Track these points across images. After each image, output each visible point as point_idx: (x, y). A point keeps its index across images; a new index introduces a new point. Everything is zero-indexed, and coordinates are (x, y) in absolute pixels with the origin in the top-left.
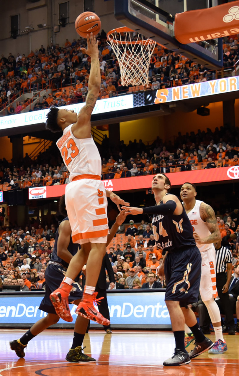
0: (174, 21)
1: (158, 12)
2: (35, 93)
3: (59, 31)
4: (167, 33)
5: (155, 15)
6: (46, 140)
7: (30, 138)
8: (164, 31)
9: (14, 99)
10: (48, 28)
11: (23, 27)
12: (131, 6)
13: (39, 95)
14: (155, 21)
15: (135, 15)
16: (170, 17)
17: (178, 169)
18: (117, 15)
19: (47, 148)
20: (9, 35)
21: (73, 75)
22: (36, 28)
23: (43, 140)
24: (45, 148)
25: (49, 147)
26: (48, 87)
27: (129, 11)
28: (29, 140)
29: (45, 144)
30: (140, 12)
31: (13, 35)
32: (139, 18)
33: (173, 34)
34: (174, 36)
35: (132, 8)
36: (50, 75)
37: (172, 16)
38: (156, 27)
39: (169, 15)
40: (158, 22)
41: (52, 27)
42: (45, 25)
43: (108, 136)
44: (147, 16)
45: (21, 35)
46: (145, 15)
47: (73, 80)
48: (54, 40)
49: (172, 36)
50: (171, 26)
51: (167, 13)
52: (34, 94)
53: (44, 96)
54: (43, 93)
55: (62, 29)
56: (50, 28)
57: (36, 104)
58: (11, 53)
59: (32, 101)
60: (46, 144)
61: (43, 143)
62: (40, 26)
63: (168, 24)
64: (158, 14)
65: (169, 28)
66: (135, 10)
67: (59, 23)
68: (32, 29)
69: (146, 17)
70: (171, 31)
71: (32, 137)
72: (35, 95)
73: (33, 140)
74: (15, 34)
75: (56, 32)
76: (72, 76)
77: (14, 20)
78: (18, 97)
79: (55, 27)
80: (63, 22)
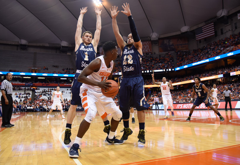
11: (224, 31)
45: (224, 33)
48: (234, 33)
52: (229, 48)
54: (232, 47)
55: (236, 30)
62: (229, 30)
67: (235, 28)
68: (227, 31)
73: (230, 60)
74: (222, 33)
77: (222, 30)
78: (225, 49)
79: (234, 30)
80: (236, 28)
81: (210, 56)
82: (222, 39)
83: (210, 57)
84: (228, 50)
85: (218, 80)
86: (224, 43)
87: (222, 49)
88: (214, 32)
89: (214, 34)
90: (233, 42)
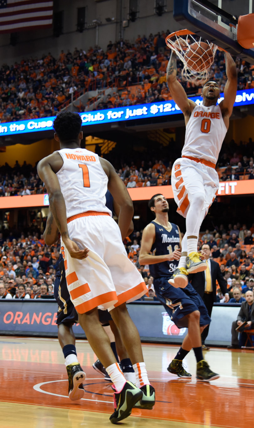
0: (237, 24)
1: (220, 13)
2: (100, 91)
3: (128, 26)
4: (229, 37)
5: (217, 17)
6: (109, 142)
7: (93, 138)
8: (226, 34)
9: (78, 97)
10: (117, 23)
11: (90, 21)
12: (191, 7)
13: (104, 93)
14: (217, 23)
15: (195, 16)
16: (234, 19)
17: (247, 176)
18: (175, 16)
19: (110, 149)
20: (75, 28)
21: (141, 74)
22: (104, 22)
23: (106, 141)
24: (108, 149)
25: (113, 149)
26: (114, 86)
27: (189, 12)
28: (92, 141)
29: (108, 145)
30: (201, 13)
31: (79, 28)
32: (200, 20)
33: (235, 38)
34: (236, 39)
35: (192, 9)
36: (117, 73)
37: (235, 18)
38: (218, 30)
39: (232, 17)
40: (220, 24)
41: (121, 22)
42: (113, 19)
43: (174, 139)
44: (208, 17)
45: (88, 29)
46: (206, 17)
47: (140, 79)
48: (122, 35)
49: (234, 40)
50: (234, 29)
51: (230, 15)
52: (98, 92)
53: (109, 95)
54: (108, 91)
55: (132, 24)
56: (119, 22)
57: (100, 103)
58: (76, 48)
59: (96, 99)
60: (110, 145)
61: (107, 144)
62: (109, 20)
63: (231, 27)
64: (220, 16)
65: (231, 31)
66: (195, 11)
67: (128, 17)
68: (100, 22)
69: (207, 19)
70: (234, 34)
71: (95, 138)
72: (100, 93)
73: (96, 140)
74: (81, 27)
75: (125, 27)
76: (139, 74)
77: (81, 12)
78: (81, 94)
79: (124, 22)
80: (133, 17)
81: (22, 112)
82: (77, 52)
83: (24, 114)
84: (91, 101)
85: (44, 215)
86: (83, 69)
87: (71, 91)
88: (50, 13)
89: (49, 22)
90: (114, 71)
